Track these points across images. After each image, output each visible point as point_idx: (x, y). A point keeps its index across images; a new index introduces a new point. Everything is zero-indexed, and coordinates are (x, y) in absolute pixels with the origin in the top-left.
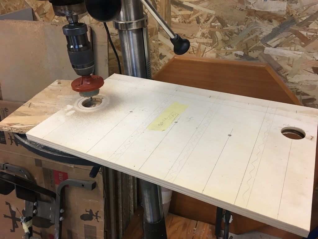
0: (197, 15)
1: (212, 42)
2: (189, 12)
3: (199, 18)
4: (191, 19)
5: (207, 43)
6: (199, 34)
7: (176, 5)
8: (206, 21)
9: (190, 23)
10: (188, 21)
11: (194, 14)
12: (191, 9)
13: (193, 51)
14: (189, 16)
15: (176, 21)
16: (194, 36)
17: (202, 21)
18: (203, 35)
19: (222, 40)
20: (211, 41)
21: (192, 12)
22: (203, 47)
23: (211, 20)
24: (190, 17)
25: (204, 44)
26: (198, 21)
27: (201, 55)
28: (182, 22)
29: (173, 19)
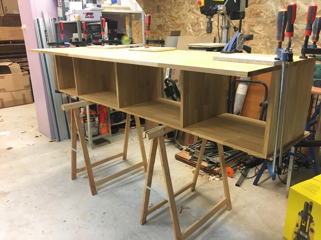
0: (260, 36)
2: (257, 35)
6: (260, 44)
8: (263, 38)
10: (256, 38)
11: (259, 35)
17: (262, 38)
18: (262, 44)
19: (270, 46)
20: (265, 47)
23: (265, 38)
24: (257, 37)
25: (262, 48)
26: (260, 39)
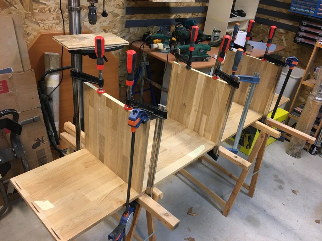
0: (49, 7)
1: (58, 22)
3: (50, 9)
4: (45, 10)
5: (56, 23)
6: (51, 18)
7: (36, 2)
9: (45, 12)
12: (45, 4)
13: (49, 28)
14: (44, 8)
15: (37, 11)
16: (48, 19)
17: (52, 11)
18: (53, 18)
21: (46, 6)
22: (54, 25)
23: (57, 10)
25: (54, 23)
26: (50, 11)
27: (54, 30)
28: (41, 12)
29: (34, 11)
